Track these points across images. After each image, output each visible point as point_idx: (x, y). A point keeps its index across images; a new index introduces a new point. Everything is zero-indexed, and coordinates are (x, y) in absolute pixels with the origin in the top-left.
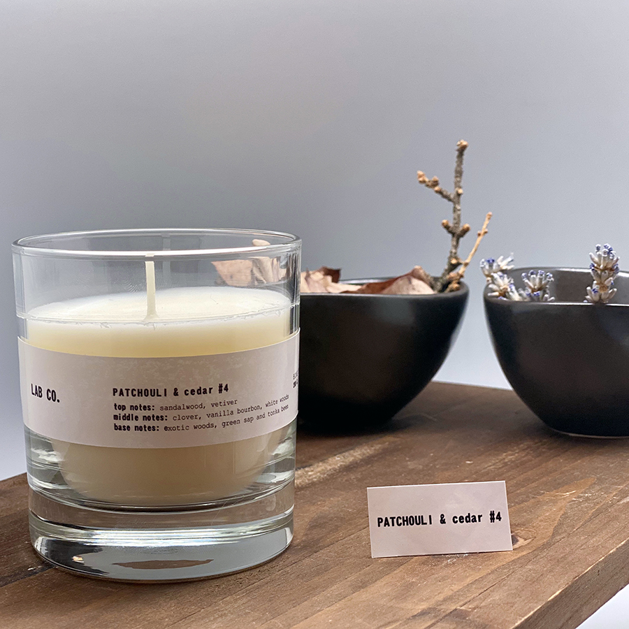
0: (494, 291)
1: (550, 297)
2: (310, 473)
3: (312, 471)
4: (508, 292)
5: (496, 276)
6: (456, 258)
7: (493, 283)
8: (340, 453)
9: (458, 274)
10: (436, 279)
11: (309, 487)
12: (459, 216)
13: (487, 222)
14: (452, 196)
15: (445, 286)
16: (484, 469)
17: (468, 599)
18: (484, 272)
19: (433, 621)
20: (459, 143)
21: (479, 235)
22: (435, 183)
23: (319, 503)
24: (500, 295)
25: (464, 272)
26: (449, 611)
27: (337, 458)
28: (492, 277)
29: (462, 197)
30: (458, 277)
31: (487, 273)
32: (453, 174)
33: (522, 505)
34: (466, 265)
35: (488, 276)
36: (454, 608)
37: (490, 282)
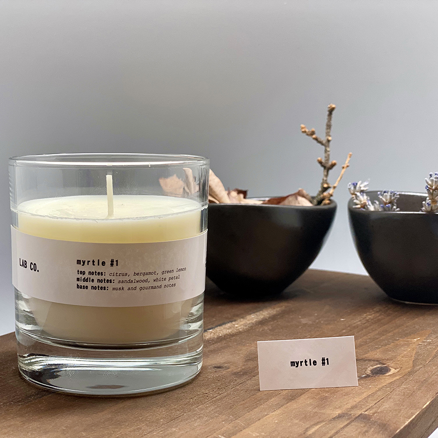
0: (357, 205)
1: (397, 208)
2: (236, 326)
3: (237, 324)
4: (367, 206)
5: (358, 194)
6: (327, 184)
7: (357, 199)
8: (254, 313)
9: (329, 194)
10: (313, 198)
11: (238, 334)
12: (329, 155)
13: (348, 159)
14: (324, 142)
15: (320, 202)
16: (354, 323)
17: (368, 407)
18: (350, 191)
19: (348, 422)
20: (329, 106)
21: (343, 168)
22: (313, 133)
23: (248, 345)
24: (362, 207)
25: (333, 192)
26: (357, 415)
27: (252, 316)
28: (356, 195)
29: (331, 143)
30: (329, 196)
31: (352, 192)
32: (325, 127)
33: (387, 347)
34: (334, 187)
35: (353, 194)
36: (360, 413)
37: (355, 198)
